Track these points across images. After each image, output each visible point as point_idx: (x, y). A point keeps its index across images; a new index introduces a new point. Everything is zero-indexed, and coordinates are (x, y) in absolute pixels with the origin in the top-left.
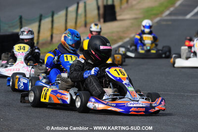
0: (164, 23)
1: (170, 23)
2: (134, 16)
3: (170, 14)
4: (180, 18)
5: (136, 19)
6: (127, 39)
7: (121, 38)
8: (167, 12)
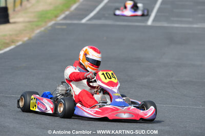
0: (59, 27)
1: (65, 27)
2: (27, 19)
3: (65, 18)
4: (75, 22)
5: (29, 22)
6: (20, 43)
7: (13, 42)
8: (63, 16)
